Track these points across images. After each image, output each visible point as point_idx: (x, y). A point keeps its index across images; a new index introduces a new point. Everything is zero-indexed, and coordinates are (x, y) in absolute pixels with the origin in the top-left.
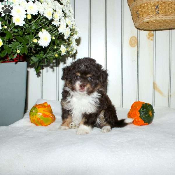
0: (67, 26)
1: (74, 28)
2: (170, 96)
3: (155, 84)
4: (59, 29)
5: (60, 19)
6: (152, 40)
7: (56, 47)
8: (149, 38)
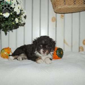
0: (19, 8)
1: (22, 9)
2: (72, 46)
3: (64, 40)
4: (14, 9)
5: (15, 4)
6: (63, 19)
7: (13, 19)
8: (61, 18)
